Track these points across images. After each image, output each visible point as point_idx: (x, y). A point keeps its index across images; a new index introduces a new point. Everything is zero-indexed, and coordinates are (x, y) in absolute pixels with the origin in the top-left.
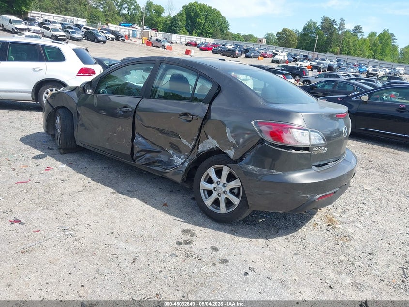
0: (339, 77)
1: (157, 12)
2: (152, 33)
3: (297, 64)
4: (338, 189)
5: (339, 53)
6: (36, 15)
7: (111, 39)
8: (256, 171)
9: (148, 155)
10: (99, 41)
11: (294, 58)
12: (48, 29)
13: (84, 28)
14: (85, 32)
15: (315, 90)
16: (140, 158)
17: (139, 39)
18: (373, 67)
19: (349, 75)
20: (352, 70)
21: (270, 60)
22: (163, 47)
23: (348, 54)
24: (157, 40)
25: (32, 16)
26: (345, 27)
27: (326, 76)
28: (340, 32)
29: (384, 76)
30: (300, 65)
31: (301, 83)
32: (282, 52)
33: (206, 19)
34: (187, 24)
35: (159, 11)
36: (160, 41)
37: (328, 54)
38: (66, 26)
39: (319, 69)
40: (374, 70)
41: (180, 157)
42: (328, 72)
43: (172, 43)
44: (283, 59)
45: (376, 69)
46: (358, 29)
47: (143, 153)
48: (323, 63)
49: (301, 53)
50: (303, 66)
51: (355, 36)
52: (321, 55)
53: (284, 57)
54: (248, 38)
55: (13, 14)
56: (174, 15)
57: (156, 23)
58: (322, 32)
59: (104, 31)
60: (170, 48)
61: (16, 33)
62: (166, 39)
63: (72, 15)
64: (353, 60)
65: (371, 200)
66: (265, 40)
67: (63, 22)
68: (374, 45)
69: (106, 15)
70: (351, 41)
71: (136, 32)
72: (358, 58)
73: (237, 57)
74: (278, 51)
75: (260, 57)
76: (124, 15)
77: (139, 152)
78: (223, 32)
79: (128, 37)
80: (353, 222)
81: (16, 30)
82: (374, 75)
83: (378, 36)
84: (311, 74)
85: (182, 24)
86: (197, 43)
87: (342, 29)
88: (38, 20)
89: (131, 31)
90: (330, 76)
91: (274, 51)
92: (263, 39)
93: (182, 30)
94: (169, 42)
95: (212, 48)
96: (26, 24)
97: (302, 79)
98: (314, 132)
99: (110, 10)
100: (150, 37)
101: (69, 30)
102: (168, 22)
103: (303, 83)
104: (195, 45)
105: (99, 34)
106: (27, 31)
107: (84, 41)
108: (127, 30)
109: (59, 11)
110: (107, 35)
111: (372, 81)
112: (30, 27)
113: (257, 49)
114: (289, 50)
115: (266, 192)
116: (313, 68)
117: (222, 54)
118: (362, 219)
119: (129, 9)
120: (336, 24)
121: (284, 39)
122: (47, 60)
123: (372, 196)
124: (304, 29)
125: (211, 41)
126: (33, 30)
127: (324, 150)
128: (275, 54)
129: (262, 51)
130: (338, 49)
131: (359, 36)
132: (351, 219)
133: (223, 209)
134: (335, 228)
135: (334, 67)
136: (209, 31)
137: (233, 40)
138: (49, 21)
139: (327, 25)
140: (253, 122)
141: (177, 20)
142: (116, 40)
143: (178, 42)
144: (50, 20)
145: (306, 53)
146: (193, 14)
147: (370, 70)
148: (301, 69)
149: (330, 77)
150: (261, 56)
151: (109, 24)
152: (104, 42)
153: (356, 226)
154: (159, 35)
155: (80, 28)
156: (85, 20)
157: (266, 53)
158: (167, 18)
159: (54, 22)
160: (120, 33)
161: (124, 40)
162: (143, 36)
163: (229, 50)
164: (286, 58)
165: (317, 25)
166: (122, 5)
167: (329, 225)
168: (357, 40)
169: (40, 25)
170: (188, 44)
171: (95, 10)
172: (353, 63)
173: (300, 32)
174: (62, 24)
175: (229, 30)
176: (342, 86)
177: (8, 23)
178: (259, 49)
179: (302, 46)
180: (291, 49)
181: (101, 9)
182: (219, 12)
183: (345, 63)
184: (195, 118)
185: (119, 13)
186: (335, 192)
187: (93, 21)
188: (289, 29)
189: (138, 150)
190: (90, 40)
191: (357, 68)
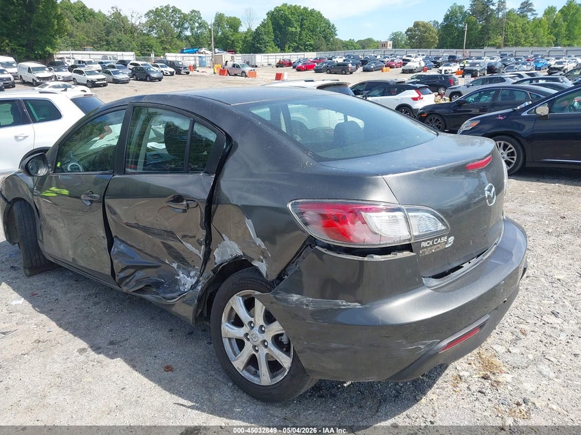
0: (505, 81)
1: (231, 27)
2: (227, 56)
3: (441, 70)
4: (488, 317)
5: (502, 45)
6: (65, 56)
7: (169, 74)
8: (307, 305)
9: (140, 274)
10: (153, 80)
11: (435, 62)
12: (81, 72)
13: (131, 64)
14: (132, 70)
15: (465, 106)
16: (128, 280)
17: (210, 67)
18: (557, 59)
19: (520, 76)
20: (525, 66)
21: (400, 70)
22: (243, 74)
23: (516, 44)
24: (234, 66)
25: (60, 58)
26: (507, 7)
27: (484, 81)
28: (500, 15)
29: (574, 70)
30: (445, 71)
31: (448, 98)
32: (416, 57)
33: (301, 26)
34: (276, 37)
35: (234, 24)
36: (238, 67)
37: (486, 49)
38: (107, 65)
39: (473, 73)
40: (558, 63)
41: (188, 276)
42: (488, 76)
43: (256, 66)
44: (418, 66)
45: (561, 60)
46: (526, 6)
47: (130, 271)
48: (479, 63)
49: (445, 54)
50: (450, 72)
51: (523, 17)
52: (475, 52)
53: (420, 63)
54: (366, 44)
55: (35, 59)
56: (256, 28)
57: (233, 41)
58: (474, 19)
59: (158, 64)
60: (253, 74)
61: (38, 85)
62: (248, 63)
63: (116, 48)
64: (524, 52)
65: (567, 303)
66: (391, 42)
67: (103, 61)
68: (555, 25)
69: (162, 42)
70: (518, 25)
71: (204, 60)
72: (531, 49)
73: (351, 73)
74: (410, 56)
75: (384, 68)
76: (187, 38)
77: (123, 270)
78: (329, 40)
79: (194, 67)
80: (535, 362)
81: (38, 81)
82: (559, 69)
83: (559, 11)
84: (462, 82)
85: (268, 38)
86: (292, 62)
87: (502, 9)
88: (68, 63)
89: (197, 58)
90: (491, 80)
91: (404, 57)
92: (387, 42)
93: (270, 46)
94: (253, 66)
95: (314, 65)
96: (50, 70)
97: (449, 92)
98: (418, 210)
99: (166, 34)
100: (224, 62)
101: (110, 70)
102: (249, 39)
103: (451, 97)
104: (290, 64)
105: (152, 69)
106: (53, 80)
107: (132, 82)
108: (193, 58)
109: (98, 45)
110: (163, 69)
111: (556, 80)
112: (57, 74)
113: (379, 57)
114: (426, 52)
115: (333, 345)
116: (464, 72)
117: (328, 71)
118: (552, 351)
119: (192, 29)
120: (493, 5)
121: (417, 37)
122: (35, 121)
123: (570, 294)
124: (447, 18)
125: (311, 56)
126: (61, 77)
127: (446, 243)
128: (405, 61)
129: (386, 60)
130: (500, 40)
131: (530, 17)
132: (531, 357)
133: (265, 378)
134: (498, 383)
135: (497, 67)
136: (308, 43)
137: (344, 50)
138: (83, 62)
139: (480, 7)
140: (289, 206)
141: (261, 34)
142: (176, 73)
143: (266, 64)
144: (84, 60)
145: (453, 52)
146: (282, 22)
147: (553, 63)
148: (446, 77)
149: (490, 83)
150: (386, 66)
151: (166, 54)
152: (160, 79)
153: (540, 372)
154: (237, 58)
155: (126, 65)
156: (133, 53)
157: (393, 61)
158: (246, 33)
159: (90, 63)
160: (180, 63)
161: (188, 73)
162: (214, 64)
163: (339, 65)
164: (423, 64)
165: (465, 10)
166: (183, 24)
167: (485, 378)
168: (528, 22)
169: (71, 69)
170: (280, 65)
171: (147, 37)
172: (526, 57)
173: (440, 23)
174: (100, 63)
175: (336, 37)
176: (507, 94)
177: (27, 72)
178: (383, 56)
179: (446, 43)
180: (429, 50)
181: (154, 34)
182: (319, 12)
183: (512, 59)
184: (192, 204)
185: (179, 36)
186: (481, 326)
187: (146, 52)
188: (423, 23)
189: (121, 266)
190: (141, 80)
191: (532, 63)
